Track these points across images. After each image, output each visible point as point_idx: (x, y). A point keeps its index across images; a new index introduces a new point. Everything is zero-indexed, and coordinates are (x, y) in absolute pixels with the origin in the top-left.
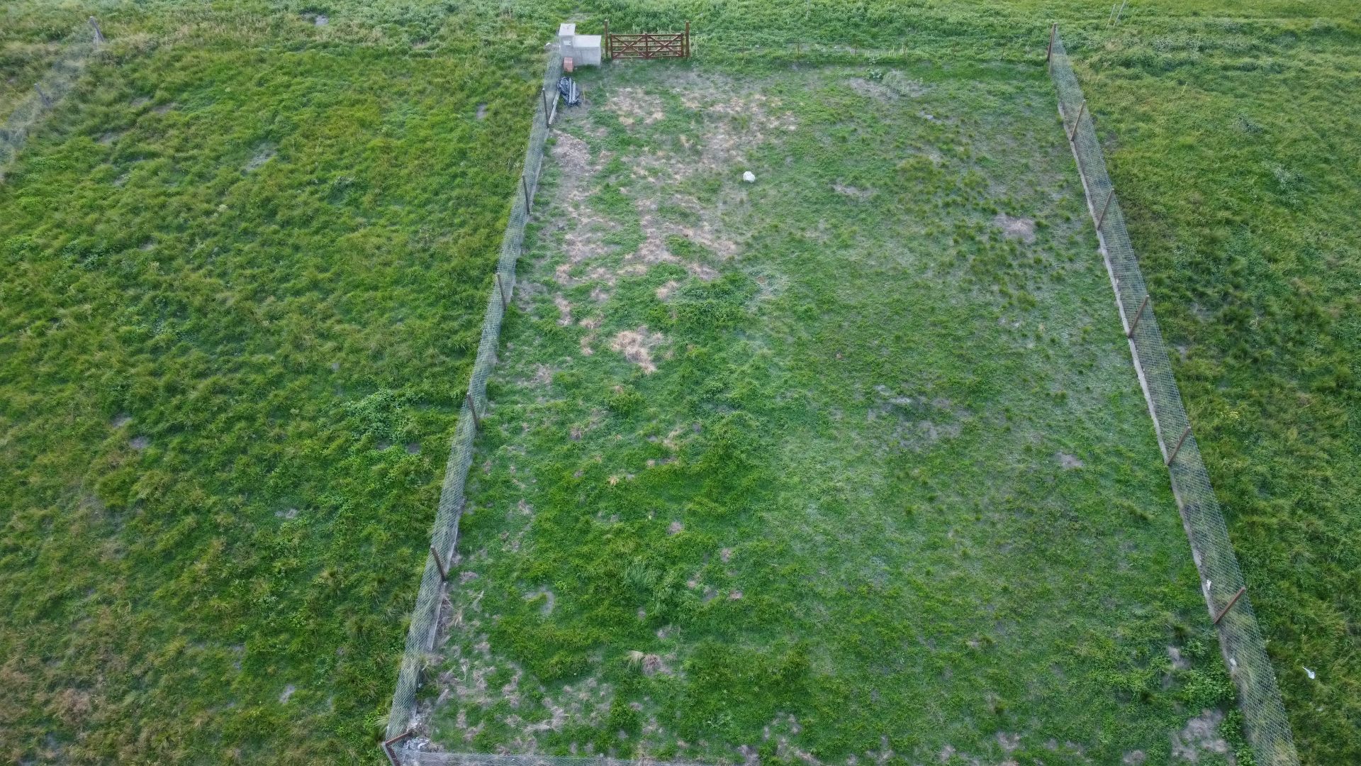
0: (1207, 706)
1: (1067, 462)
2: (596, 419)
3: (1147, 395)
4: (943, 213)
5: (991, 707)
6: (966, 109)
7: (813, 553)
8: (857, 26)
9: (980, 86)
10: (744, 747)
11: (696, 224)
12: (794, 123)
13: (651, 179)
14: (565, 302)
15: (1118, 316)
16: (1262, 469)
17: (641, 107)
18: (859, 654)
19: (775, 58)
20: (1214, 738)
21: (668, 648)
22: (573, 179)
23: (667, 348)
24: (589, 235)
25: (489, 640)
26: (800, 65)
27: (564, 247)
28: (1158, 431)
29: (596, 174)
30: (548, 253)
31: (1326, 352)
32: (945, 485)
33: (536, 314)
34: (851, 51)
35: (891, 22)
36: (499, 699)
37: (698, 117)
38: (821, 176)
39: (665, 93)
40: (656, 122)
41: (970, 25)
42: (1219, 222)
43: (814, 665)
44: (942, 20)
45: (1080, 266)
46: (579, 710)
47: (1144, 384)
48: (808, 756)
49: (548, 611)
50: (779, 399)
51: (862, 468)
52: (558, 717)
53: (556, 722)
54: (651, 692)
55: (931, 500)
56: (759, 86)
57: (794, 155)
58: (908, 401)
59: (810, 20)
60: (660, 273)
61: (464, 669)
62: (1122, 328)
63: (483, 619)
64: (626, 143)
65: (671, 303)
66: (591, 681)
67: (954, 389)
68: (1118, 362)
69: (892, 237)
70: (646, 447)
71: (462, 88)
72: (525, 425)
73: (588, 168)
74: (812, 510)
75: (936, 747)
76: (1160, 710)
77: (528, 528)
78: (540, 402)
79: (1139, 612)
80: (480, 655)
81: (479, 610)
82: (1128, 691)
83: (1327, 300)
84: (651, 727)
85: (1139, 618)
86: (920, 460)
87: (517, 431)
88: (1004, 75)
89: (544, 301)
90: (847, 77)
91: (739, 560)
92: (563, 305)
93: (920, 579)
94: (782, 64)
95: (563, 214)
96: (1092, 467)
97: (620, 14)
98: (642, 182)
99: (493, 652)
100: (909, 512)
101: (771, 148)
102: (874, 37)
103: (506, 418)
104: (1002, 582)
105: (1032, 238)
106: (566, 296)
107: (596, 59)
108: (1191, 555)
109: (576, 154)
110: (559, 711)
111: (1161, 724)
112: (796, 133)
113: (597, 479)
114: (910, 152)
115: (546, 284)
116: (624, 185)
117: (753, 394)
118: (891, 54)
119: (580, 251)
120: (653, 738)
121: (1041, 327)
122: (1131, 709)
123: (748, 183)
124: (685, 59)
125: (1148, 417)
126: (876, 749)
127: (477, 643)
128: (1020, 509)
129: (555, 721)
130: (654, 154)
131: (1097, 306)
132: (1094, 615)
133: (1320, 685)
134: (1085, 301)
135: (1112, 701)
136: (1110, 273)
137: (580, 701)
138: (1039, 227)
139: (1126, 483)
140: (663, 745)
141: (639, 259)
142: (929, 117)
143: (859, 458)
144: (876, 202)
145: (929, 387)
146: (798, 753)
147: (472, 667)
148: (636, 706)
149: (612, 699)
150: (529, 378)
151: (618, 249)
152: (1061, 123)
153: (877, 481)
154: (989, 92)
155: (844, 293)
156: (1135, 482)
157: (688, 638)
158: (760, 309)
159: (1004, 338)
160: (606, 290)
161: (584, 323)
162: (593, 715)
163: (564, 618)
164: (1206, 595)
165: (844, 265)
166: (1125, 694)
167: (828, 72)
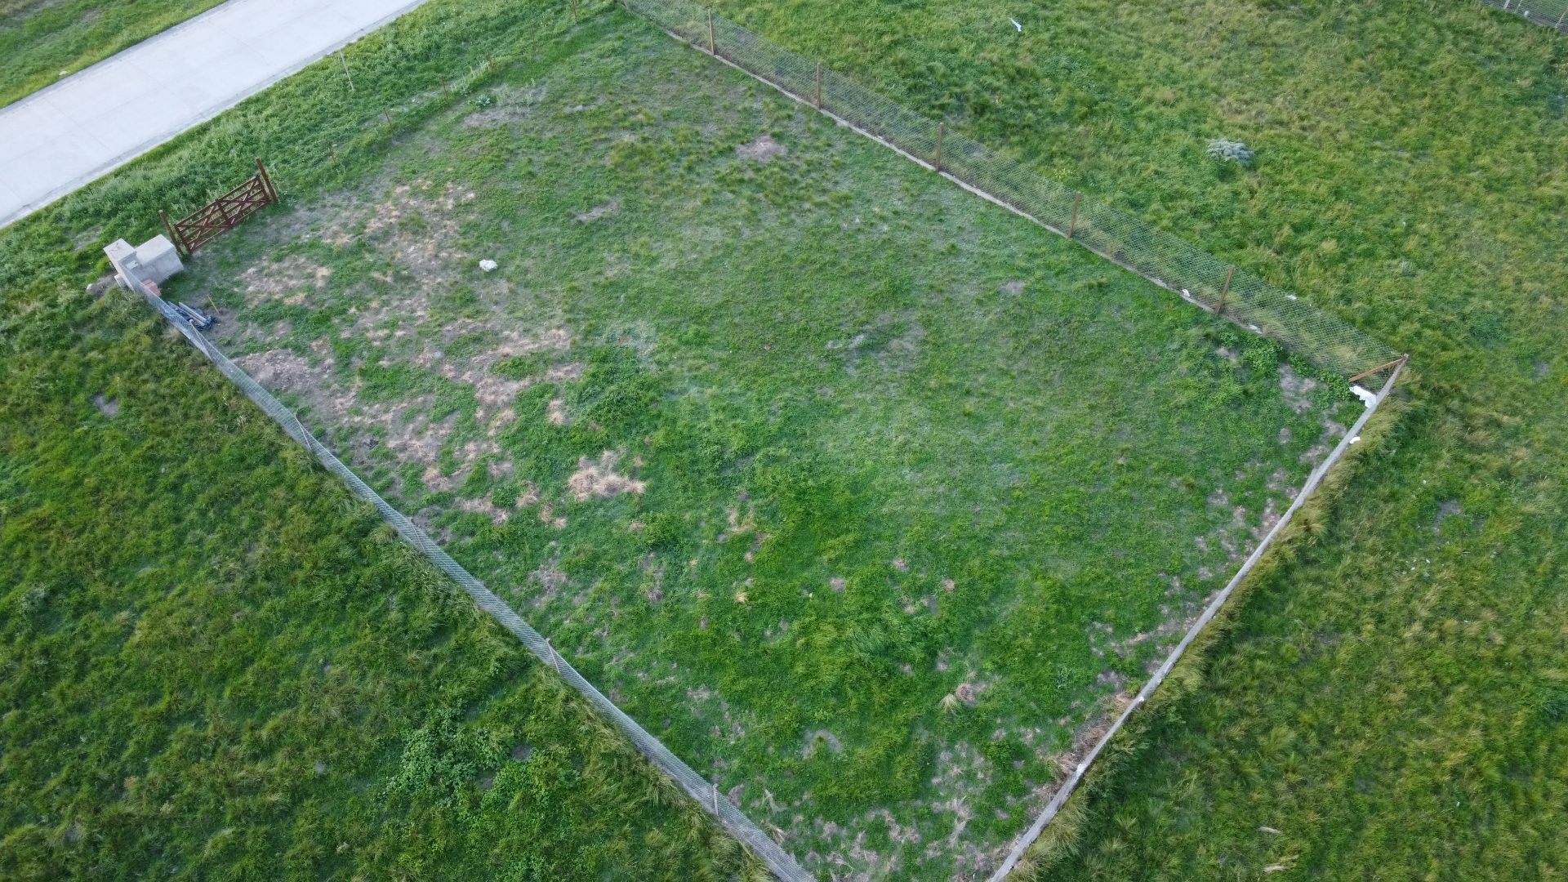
0: (1276, 366)
1: (1015, 288)
2: (654, 569)
3: (999, 202)
4: (693, 176)
5: (1183, 489)
6: (600, 83)
7: (953, 503)
8: (411, 69)
9: (587, 55)
10: (1100, 676)
11: (498, 339)
12: (467, 191)
13: (399, 333)
14: (476, 502)
15: (911, 162)
16: (1119, 194)
17: (291, 277)
18: (1075, 538)
19: (370, 144)
20: (1302, 382)
21: (961, 671)
22: (317, 392)
23: (629, 457)
24: (411, 427)
25: (827, 819)
26: (399, 137)
27: (402, 456)
28: (1036, 221)
29: (333, 369)
30: (392, 475)
31: (1056, 91)
32: (963, 374)
33: (462, 535)
34: (434, 95)
35: (438, 47)
36: (899, 848)
37: (361, 247)
38: (555, 219)
39: (297, 249)
40: (330, 280)
41: (513, 9)
42: (889, 47)
43: (1060, 576)
44: (483, 18)
45: (841, 145)
46: (966, 786)
47: (988, 197)
48: (1140, 637)
49: (837, 744)
50: (772, 419)
51: (898, 414)
52: (959, 809)
53: (964, 813)
54: (996, 713)
55: (968, 393)
56: (386, 182)
57: (505, 217)
58: (862, 337)
59: (358, 90)
60: (532, 404)
61: (840, 862)
62: (924, 170)
63: (798, 810)
64: (323, 319)
65: (576, 421)
66: (944, 756)
67: (879, 301)
68: (953, 194)
69: (680, 225)
70: (728, 548)
71: (46, 399)
72: (597, 631)
73: (317, 370)
74: (909, 475)
75: (1191, 547)
76: (1264, 394)
77: (725, 706)
78: (581, 604)
79: (1175, 346)
80: (836, 840)
81: (784, 807)
82: (1235, 399)
83: (1014, 55)
84: (1028, 736)
85: (1179, 350)
86: (927, 371)
87: (596, 645)
88: (595, 34)
89: (453, 518)
90: (459, 120)
91: (916, 560)
92: (479, 506)
93: (1035, 452)
94: (379, 149)
95: (354, 431)
96: (1032, 279)
97: (138, 204)
98: (392, 342)
99: (842, 824)
100: (968, 415)
101: (475, 226)
102: (438, 70)
103: (573, 641)
104: (1082, 405)
105: (783, 150)
106: (470, 496)
107: (175, 265)
108: (1154, 285)
109: (287, 366)
110: (955, 803)
111: (1271, 400)
112: (479, 199)
113: (727, 611)
114: (602, 146)
115: (431, 502)
116: (378, 358)
117: (751, 432)
118: (476, 74)
119: (423, 447)
120: (1040, 741)
121: (876, 209)
122: (1250, 408)
123: (493, 271)
124: (274, 204)
125: (1018, 217)
126: (1168, 587)
127: (821, 832)
128: (1029, 347)
129: (962, 813)
130: (367, 309)
131: (889, 165)
132: (1156, 373)
133: (1302, 299)
134: (877, 168)
135: (1234, 414)
136: (868, 135)
137: (959, 777)
138: (778, 137)
139: (1063, 271)
140: (1052, 736)
141: (492, 409)
142: (580, 108)
143: (886, 408)
144: (630, 206)
145: (861, 316)
146: (1132, 642)
147: (845, 853)
148: (1000, 734)
149: (975, 751)
150: (541, 591)
151: (458, 416)
152: (687, 47)
153: (919, 413)
154: (602, 56)
155: (702, 298)
156: (1068, 266)
157: (963, 649)
158: (658, 363)
159: (861, 237)
160: (500, 459)
161: (521, 503)
162: (980, 776)
163: (858, 737)
164: (1192, 301)
165: (673, 276)
166: (1236, 403)
167: (433, 127)
